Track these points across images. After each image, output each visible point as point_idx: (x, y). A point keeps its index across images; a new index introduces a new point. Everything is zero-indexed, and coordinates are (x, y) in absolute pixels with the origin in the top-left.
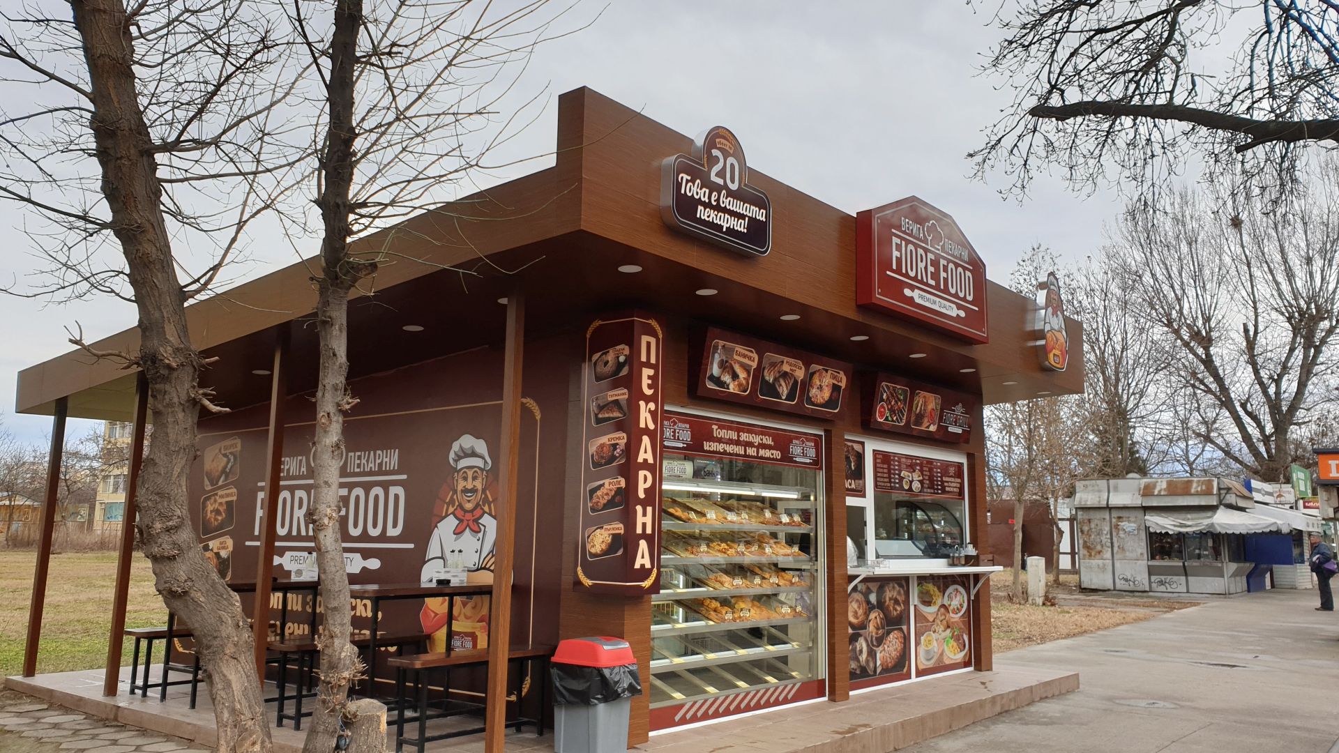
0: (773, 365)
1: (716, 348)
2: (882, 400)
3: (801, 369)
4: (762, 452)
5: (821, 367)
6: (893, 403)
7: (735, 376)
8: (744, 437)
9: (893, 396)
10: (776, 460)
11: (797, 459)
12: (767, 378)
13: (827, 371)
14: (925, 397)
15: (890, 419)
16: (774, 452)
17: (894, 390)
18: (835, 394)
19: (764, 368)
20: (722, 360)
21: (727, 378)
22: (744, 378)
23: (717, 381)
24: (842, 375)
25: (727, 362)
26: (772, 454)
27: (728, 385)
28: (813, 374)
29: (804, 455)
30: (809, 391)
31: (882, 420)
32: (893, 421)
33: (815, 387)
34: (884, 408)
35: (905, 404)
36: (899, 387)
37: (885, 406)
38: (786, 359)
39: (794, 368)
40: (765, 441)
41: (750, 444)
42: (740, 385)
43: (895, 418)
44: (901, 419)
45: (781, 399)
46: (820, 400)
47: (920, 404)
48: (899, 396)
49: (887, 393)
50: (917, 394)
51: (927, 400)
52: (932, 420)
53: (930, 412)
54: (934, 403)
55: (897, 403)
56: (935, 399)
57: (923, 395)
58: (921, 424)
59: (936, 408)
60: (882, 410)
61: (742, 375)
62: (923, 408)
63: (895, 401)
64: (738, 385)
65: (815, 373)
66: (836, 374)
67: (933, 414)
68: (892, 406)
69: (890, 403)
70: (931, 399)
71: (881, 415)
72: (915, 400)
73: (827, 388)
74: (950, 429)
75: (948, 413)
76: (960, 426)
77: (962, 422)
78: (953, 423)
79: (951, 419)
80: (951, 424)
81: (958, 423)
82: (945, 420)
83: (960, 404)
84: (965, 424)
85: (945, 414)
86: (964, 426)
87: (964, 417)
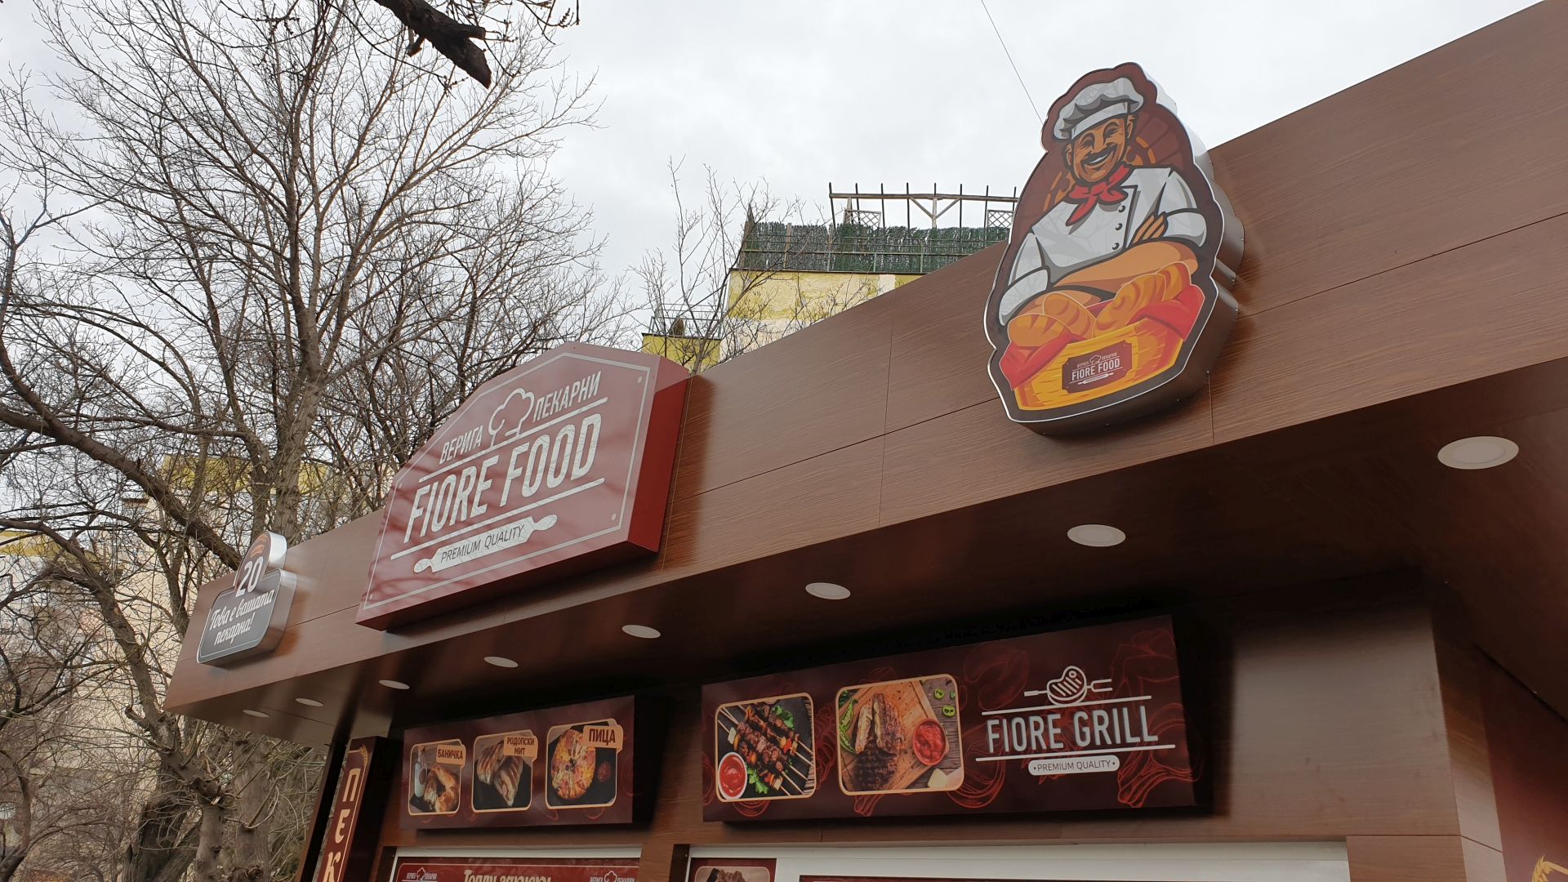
0: (489, 753)
1: (416, 756)
2: (726, 747)
3: (534, 742)
6: (761, 746)
7: (440, 790)
12: (482, 777)
17: (760, 714)
18: (603, 770)
19: (476, 763)
20: (424, 770)
21: (431, 796)
22: (452, 788)
23: (421, 802)
24: (613, 725)
25: (429, 771)
27: (433, 805)
28: (554, 746)
30: (550, 779)
31: (737, 798)
32: (772, 791)
33: (562, 767)
35: (804, 735)
36: (771, 700)
37: (738, 758)
38: (506, 736)
39: (521, 746)
42: (448, 801)
43: (778, 784)
44: (802, 783)
45: (506, 806)
46: (575, 790)
47: (863, 725)
48: (779, 723)
49: (735, 726)
50: (844, 699)
51: (889, 703)
52: (931, 758)
53: (919, 736)
54: (926, 703)
55: (777, 743)
56: (929, 689)
57: (870, 694)
58: (885, 780)
59: (943, 716)
60: (733, 771)
61: (449, 783)
62: (878, 731)
63: (768, 739)
64: (445, 800)
65: (557, 741)
66: (600, 728)
67: (930, 738)
68: (760, 756)
69: (752, 748)
70: (908, 695)
71: (732, 787)
72: (843, 716)
73: (584, 763)
74: (1037, 768)
75: (1010, 717)
76: (1104, 745)
77: (1111, 730)
78: (1054, 746)
79: (1034, 733)
80: (1039, 750)
81: (1083, 737)
82: (999, 743)
83: (1072, 671)
84: (1137, 731)
85: (990, 723)
86: (1129, 739)
87: (1120, 706)
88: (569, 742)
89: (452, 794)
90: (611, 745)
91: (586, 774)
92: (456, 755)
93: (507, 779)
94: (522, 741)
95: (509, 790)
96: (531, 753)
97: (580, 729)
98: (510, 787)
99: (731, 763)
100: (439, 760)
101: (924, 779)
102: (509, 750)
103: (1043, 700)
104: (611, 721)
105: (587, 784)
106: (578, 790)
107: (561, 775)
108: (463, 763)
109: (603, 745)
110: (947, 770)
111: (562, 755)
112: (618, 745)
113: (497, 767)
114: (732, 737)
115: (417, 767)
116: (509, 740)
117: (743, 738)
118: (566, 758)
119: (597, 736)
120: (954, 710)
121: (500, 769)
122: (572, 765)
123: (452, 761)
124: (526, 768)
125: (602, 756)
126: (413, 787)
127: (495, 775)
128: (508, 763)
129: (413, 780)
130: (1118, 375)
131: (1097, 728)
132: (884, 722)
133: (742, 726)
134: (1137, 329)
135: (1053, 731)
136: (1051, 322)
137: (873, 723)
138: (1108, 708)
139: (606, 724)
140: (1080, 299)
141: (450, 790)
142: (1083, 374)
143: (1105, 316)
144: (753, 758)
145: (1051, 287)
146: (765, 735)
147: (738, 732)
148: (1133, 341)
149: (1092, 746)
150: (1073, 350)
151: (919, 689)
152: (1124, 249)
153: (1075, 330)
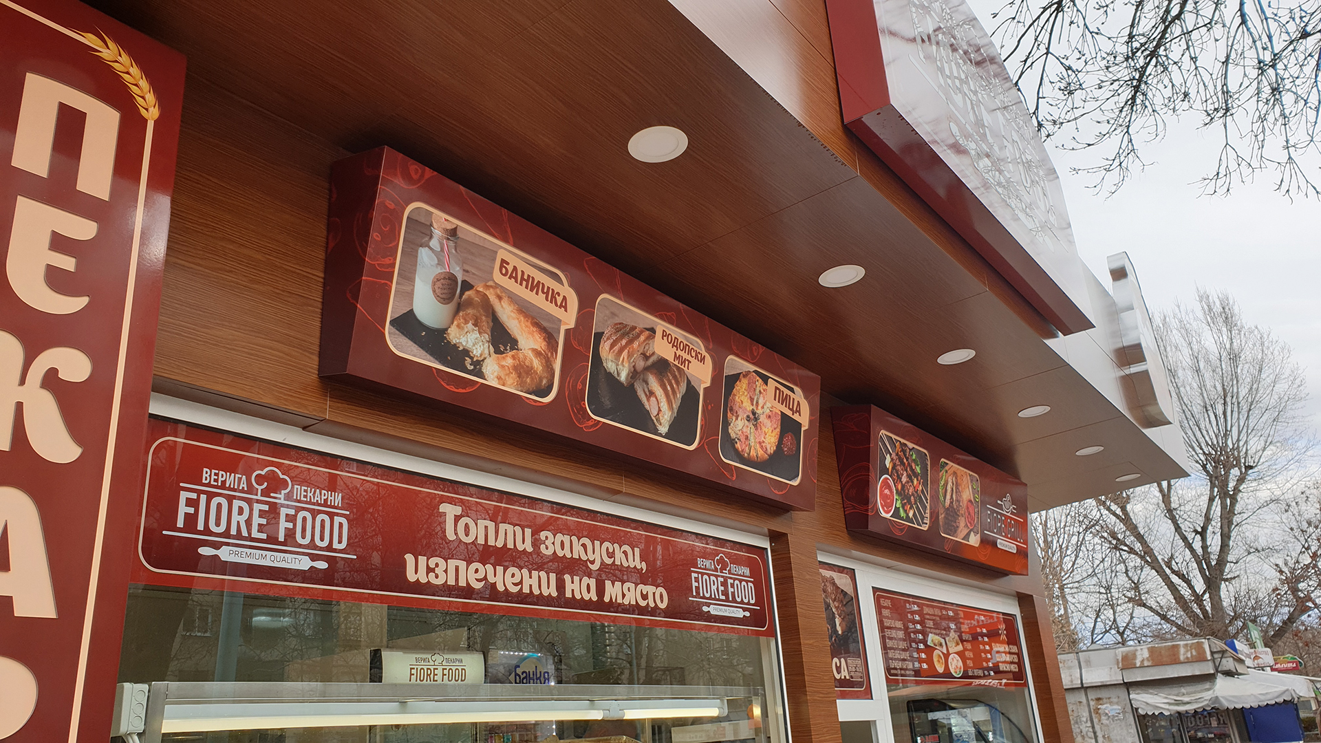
0: (626, 332)
1: (421, 230)
2: (885, 470)
3: (703, 360)
4: (613, 591)
5: (752, 368)
6: (904, 479)
7: (502, 339)
8: (553, 544)
9: (902, 463)
10: (654, 611)
11: (714, 610)
12: (610, 366)
13: (765, 380)
14: (955, 473)
15: (902, 514)
16: (649, 589)
17: (903, 452)
18: (788, 439)
19: (599, 336)
20: (452, 278)
21: (471, 339)
22: (537, 353)
23: (434, 340)
24: (798, 395)
25: (467, 286)
26: (645, 597)
27: (478, 364)
28: (734, 379)
29: (729, 600)
30: (726, 424)
31: (888, 516)
32: (908, 518)
33: (742, 415)
34: (889, 487)
35: (925, 484)
36: (911, 445)
37: (891, 482)
38: (661, 326)
39: (685, 356)
40: (619, 558)
41: (575, 566)
42: (522, 370)
43: (911, 515)
44: (922, 517)
45: (656, 432)
46: (756, 452)
47: (950, 489)
48: (913, 465)
49: (890, 454)
50: (942, 466)
51: (960, 480)
52: (970, 523)
53: (969, 507)
54: (970, 489)
55: (913, 481)
56: (972, 480)
57: (953, 470)
58: (956, 531)
59: (976, 499)
60: (887, 492)
61: (529, 341)
62: (954, 497)
63: (907, 475)
64: (515, 368)
65: (738, 378)
66: (786, 391)
67: (971, 511)
68: (902, 487)
69: (898, 477)
70: (966, 479)
71: (886, 505)
72: (942, 478)
73: (768, 423)
74: (999, 543)
78: (1003, 533)
80: (1000, 534)
82: (990, 524)
83: (1008, 496)
85: (988, 512)
86: (1018, 539)
87: (1017, 521)
88: (751, 387)
89: (537, 364)
90: (796, 417)
91: (770, 438)
92: (550, 295)
93: (659, 392)
94: (686, 348)
95: (662, 409)
96: (701, 373)
98: (664, 405)
99: (885, 484)
100: (498, 278)
101: (968, 536)
102: (661, 348)
103: (1000, 507)
104: (796, 388)
105: (771, 448)
106: (761, 452)
107: (740, 424)
108: (569, 319)
109: (789, 413)
110: (975, 533)
111: (743, 399)
112: (804, 418)
113: (641, 364)
114: (887, 462)
115: (424, 255)
116: (664, 334)
117: (894, 466)
118: (748, 405)
119: (784, 400)
121: (646, 369)
122: (754, 418)
123: (537, 299)
124: (691, 393)
125: (788, 426)
126: (408, 297)
127: (634, 374)
128: (661, 367)
129: (408, 279)
132: (957, 492)
133: (893, 455)
135: (1002, 525)
137: (953, 490)
139: (792, 390)
141: (531, 355)
144: (899, 487)
146: (906, 470)
147: (891, 459)
151: (969, 478)
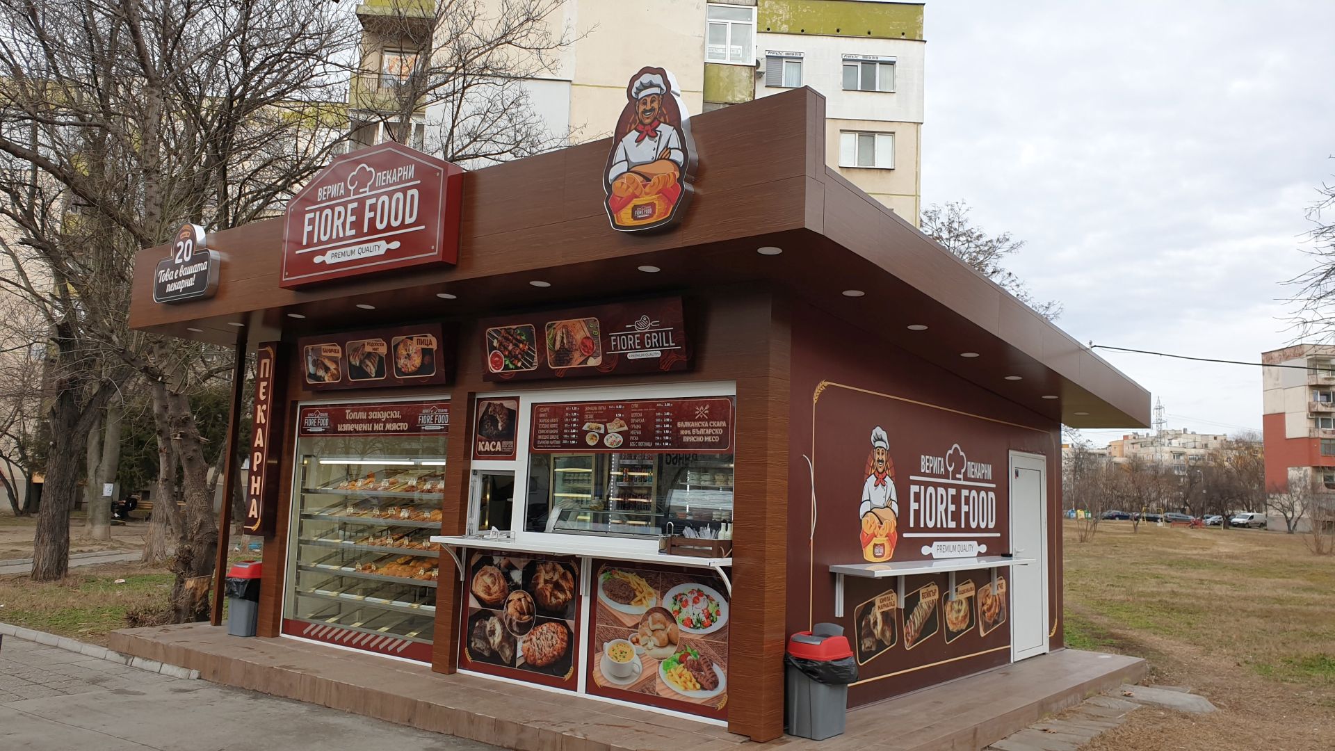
0: (356, 350)
2: (493, 348)
3: (383, 345)
4: (388, 426)
5: (404, 337)
6: (511, 348)
7: (327, 369)
8: (373, 415)
9: (507, 339)
12: (353, 363)
14: (565, 326)
15: (511, 366)
16: (401, 424)
17: (509, 334)
18: (427, 358)
19: (349, 356)
20: (314, 360)
21: (321, 373)
22: (335, 369)
23: (314, 377)
24: (430, 337)
25: (318, 360)
26: (399, 427)
27: (323, 378)
30: (396, 363)
31: (500, 371)
32: (517, 368)
33: (402, 357)
34: (499, 356)
35: (531, 343)
36: (514, 327)
37: (500, 353)
38: (366, 341)
39: (376, 347)
40: (392, 416)
41: (378, 421)
42: (333, 375)
43: (519, 364)
45: (371, 377)
46: (411, 368)
47: (558, 338)
48: (518, 337)
49: (497, 339)
50: (549, 327)
51: (570, 329)
52: (588, 352)
53: (583, 343)
54: (586, 329)
55: (518, 347)
56: (587, 323)
57: (561, 325)
58: (569, 362)
59: (593, 335)
60: (497, 359)
61: (332, 366)
62: (565, 341)
63: (514, 345)
64: (331, 375)
65: (398, 344)
66: (423, 338)
67: (588, 344)
68: (510, 352)
69: (506, 348)
70: (578, 326)
71: (496, 365)
72: (549, 335)
73: (416, 355)
74: (630, 356)
75: (620, 336)
76: (656, 347)
77: (658, 341)
78: (637, 347)
79: (629, 342)
80: (632, 349)
81: (648, 344)
82: (616, 346)
83: (645, 317)
84: (667, 342)
85: (613, 338)
86: (665, 345)
87: (662, 332)
88: (405, 345)
89: (335, 372)
90: (430, 347)
91: (417, 361)
92: (335, 351)
93: (370, 364)
94: (376, 344)
95: (371, 369)
96: (383, 350)
97: (411, 339)
98: (372, 368)
99: (495, 355)
100: (324, 354)
101: (585, 361)
102: (368, 349)
103: (633, 329)
104: (429, 335)
105: (418, 365)
106: (413, 368)
107: (402, 361)
108: (340, 355)
109: (426, 347)
110: (595, 357)
111: (402, 351)
112: (434, 346)
113: (362, 357)
114: (495, 343)
115: (309, 358)
116: (368, 344)
117: (501, 344)
118: (405, 353)
119: (422, 342)
120: (598, 333)
121: (365, 358)
122: (408, 356)
123: (333, 354)
124: (381, 358)
125: (426, 352)
126: (308, 369)
127: (361, 362)
128: (369, 355)
129: (307, 365)
130: (651, 216)
131: (653, 340)
132: (567, 337)
133: (500, 338)
134: (658, 198)
135: (637, 341)
136: (628, 187)
137: (563, 338)
138: (657, 332)
139: (426, 336)
140: (639, 179)
141: (333, 370)
142: (639, 213)
143: (647, 189)
144: (507, 353)
145: (629, 170)
146: (512, 342)
147: (498, 341)
148: (656, 202)
149: (651, 347)
150: (636, 202)
151: (583, 323)
152: (655, 161)
153: (637, 193)
